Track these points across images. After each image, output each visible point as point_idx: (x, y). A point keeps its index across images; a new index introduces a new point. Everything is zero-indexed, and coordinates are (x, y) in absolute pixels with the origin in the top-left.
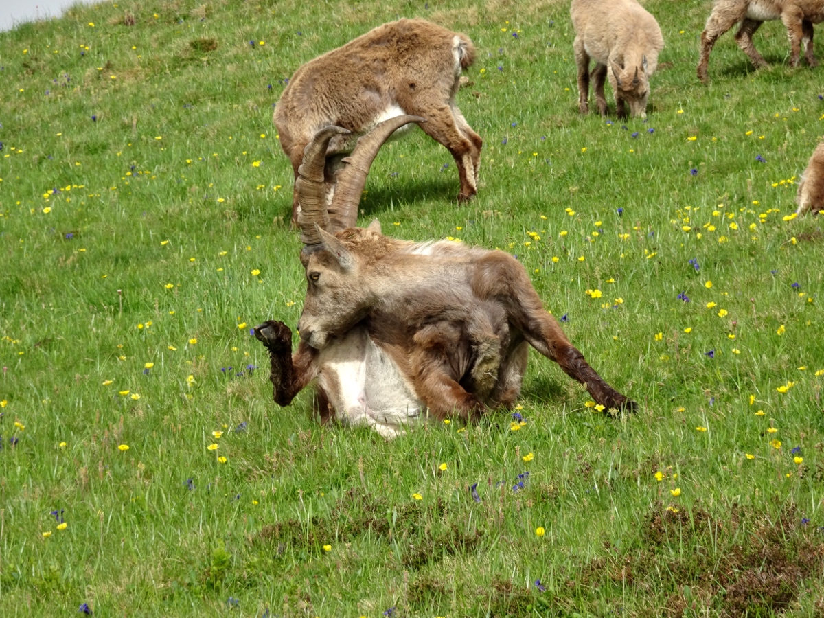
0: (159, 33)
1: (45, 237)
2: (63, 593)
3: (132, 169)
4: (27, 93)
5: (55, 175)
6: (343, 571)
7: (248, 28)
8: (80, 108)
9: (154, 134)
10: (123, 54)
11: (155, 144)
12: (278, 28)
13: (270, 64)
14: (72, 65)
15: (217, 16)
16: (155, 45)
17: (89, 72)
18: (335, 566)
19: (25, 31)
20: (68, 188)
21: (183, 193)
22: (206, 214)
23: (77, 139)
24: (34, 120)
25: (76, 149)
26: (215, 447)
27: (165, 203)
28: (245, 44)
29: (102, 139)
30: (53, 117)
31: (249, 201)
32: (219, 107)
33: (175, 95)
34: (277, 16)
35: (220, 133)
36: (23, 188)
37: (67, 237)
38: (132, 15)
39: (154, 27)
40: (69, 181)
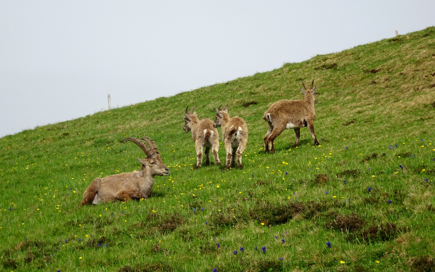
0: (56, 132)
1: (26, 174)
2: (22, 236)
3: (48, 160)
4: (25, 145)
5: (30, 162)
6: (83, 230)
7: (76, 130)
8: (37, 148)
9: (53, 153)
10: (47, 136)
11: (53, 155)
12: (83, 130)
13: (81, 138)
14: (35, 139)
15: (69, 128)
16: (55, 134)
17: (39, 140)
18: (81, 229)
19: (25, 132)
20: (33, 164)
21: (58, 164)
22: (63, 168)
23: (36, 154)
24: (26, 151)
25: (35, 157)
26: (58, 208)
27: (54, 166)
28: (76, 134)
29: (41, 154)
30: (30, 150)
31: (73, 166)
32: (69, 148)
33: (59, 145)
34: (84, 128)
35: (68, 153)
36: (22, 165)
37: (31, 174)
38: (50, 128)
39: (55, 130)
40: (33, 163)
